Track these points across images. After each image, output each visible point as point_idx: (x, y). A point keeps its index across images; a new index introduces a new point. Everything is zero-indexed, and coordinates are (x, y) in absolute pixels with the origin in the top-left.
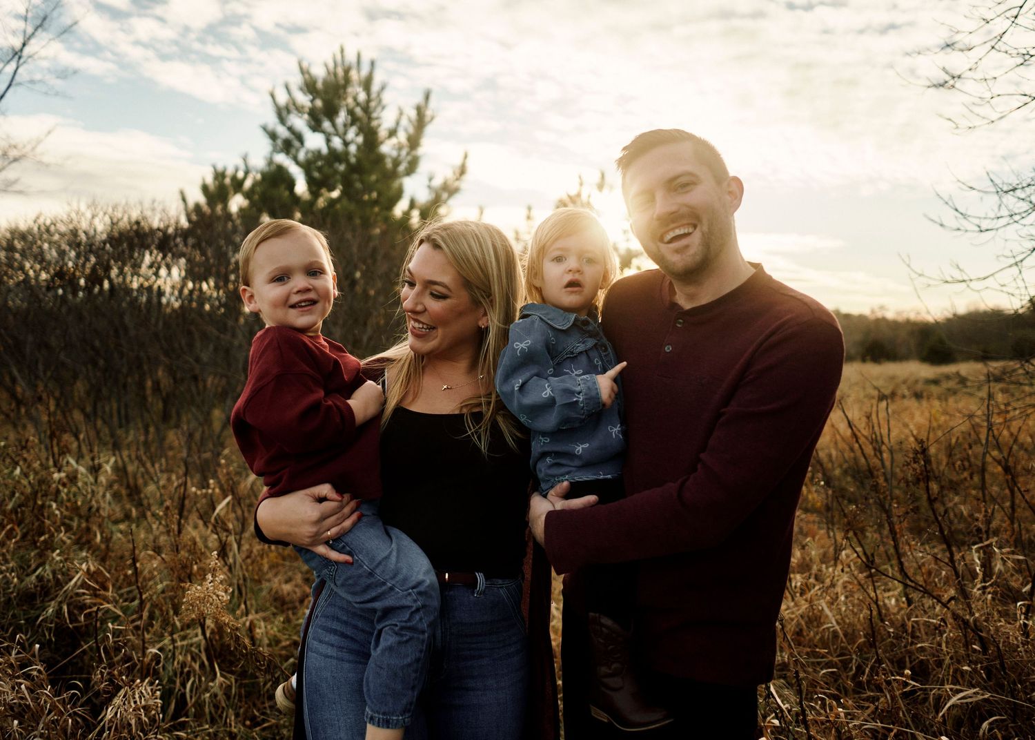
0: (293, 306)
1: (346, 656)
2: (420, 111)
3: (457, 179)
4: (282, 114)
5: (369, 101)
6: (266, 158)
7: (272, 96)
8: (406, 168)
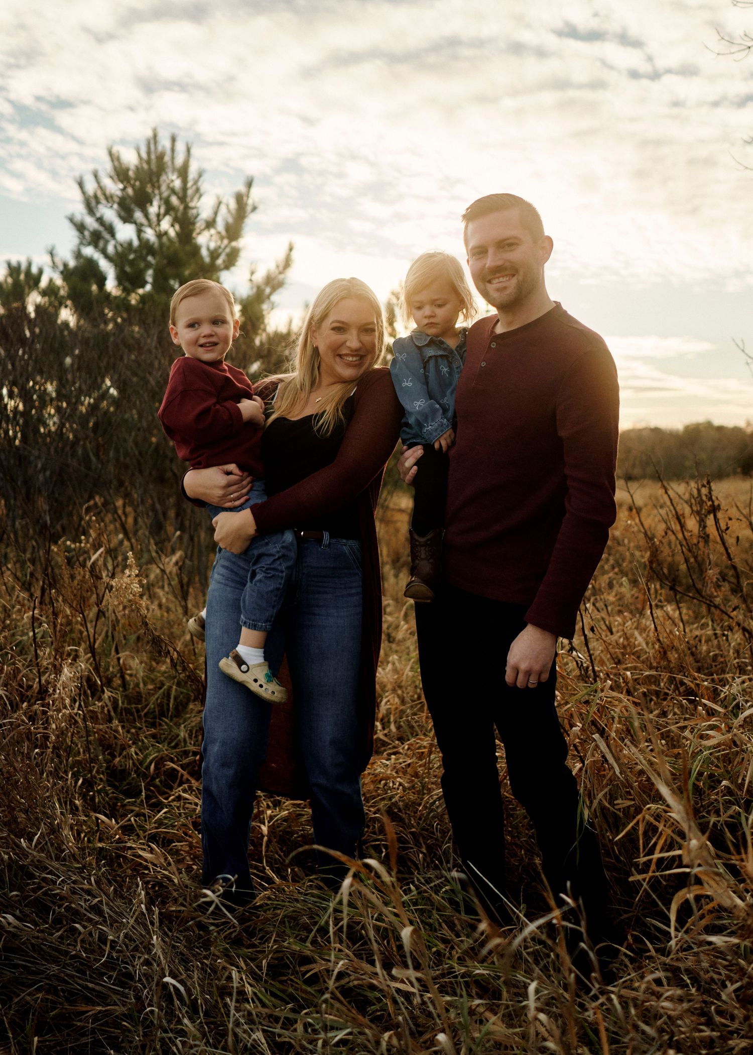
0: (201, 346)
1: (231, 584)
2: (240, 199)
3: (280, 273)
4: (91, 205)
5: (185, 189)
6: (74, 252)
7: (81, 185)
8: (224, 261)
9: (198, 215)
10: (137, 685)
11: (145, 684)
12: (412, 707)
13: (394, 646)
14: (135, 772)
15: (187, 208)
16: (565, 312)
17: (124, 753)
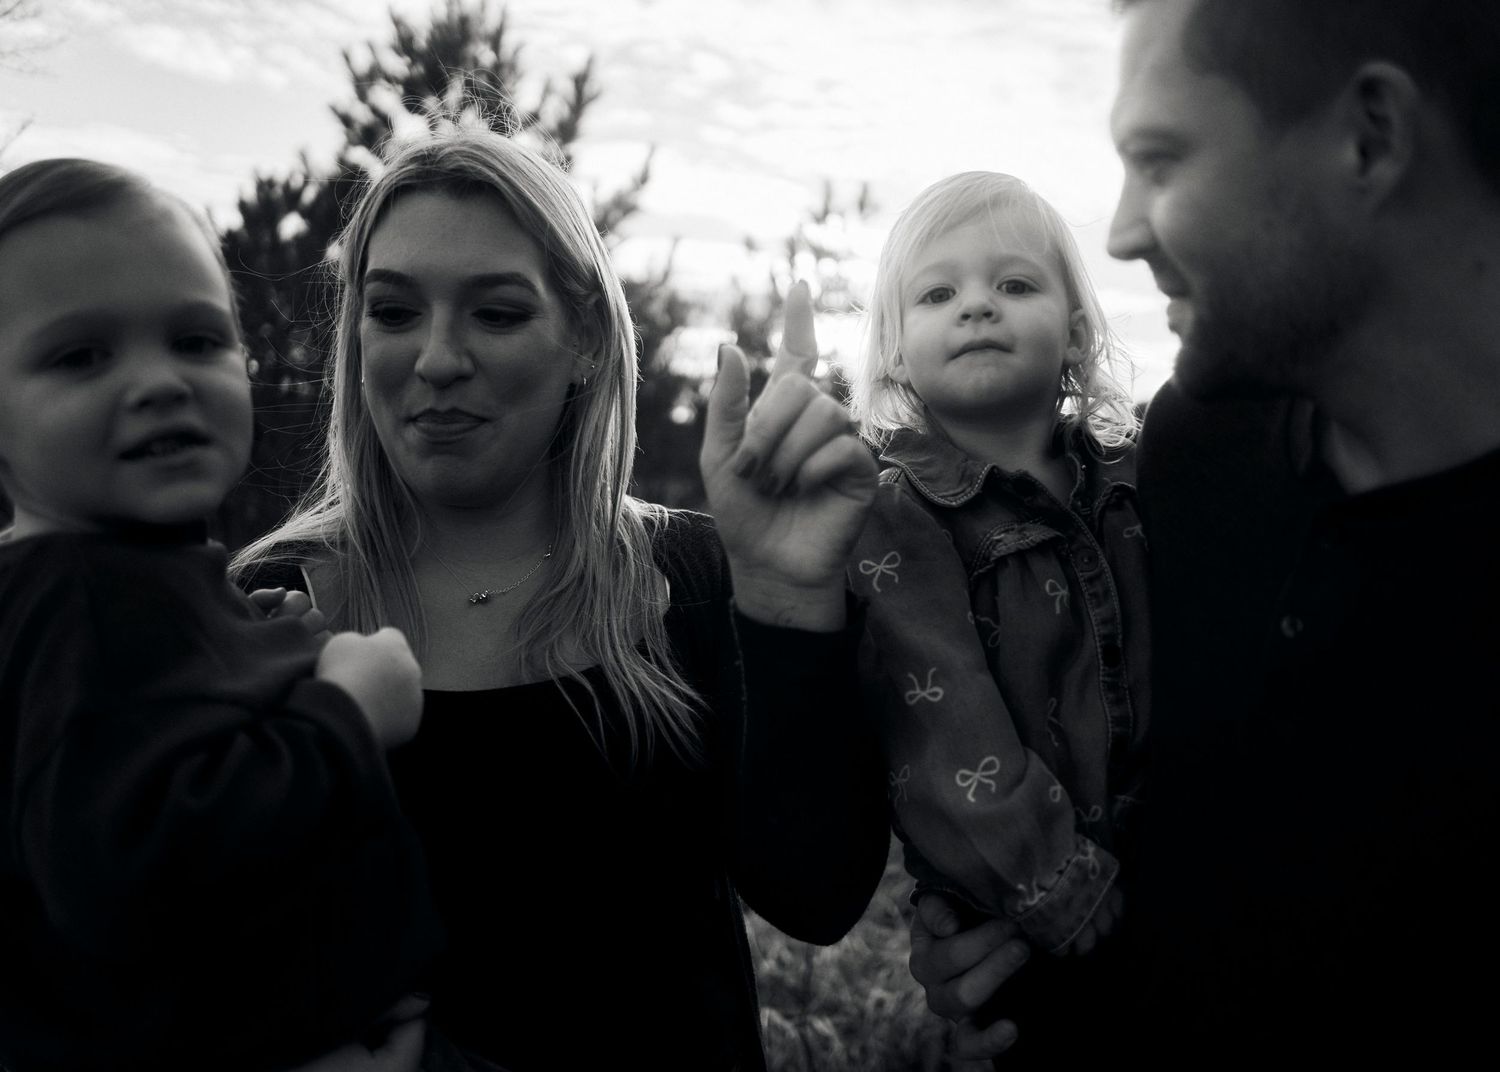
2: (580, 81)
3: (636, 190)
4: (362, 85)
5: (498, 65)
6: (335, 156)
7: (347, 58)
15: (499, 91)
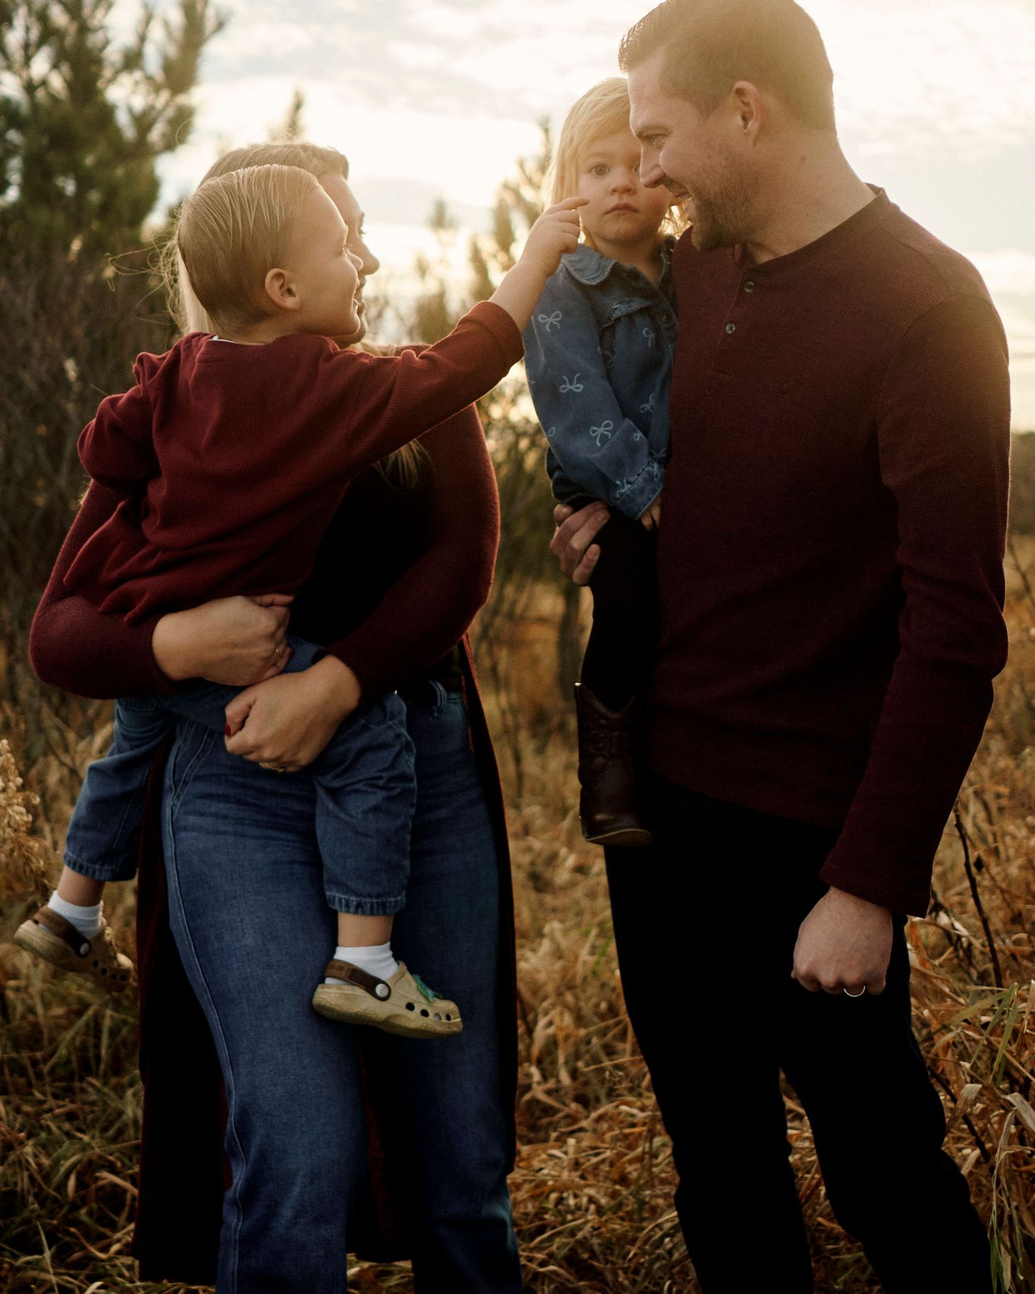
8: (164, 135)
9: (107, 43)
10: (31, 1010)
11: (47, 1006)
12: (603, 1033)
13: (548, 899)
14: (36, 1196)
15: (84, 30)
16: (895, 209)
17: (12, 1157)
